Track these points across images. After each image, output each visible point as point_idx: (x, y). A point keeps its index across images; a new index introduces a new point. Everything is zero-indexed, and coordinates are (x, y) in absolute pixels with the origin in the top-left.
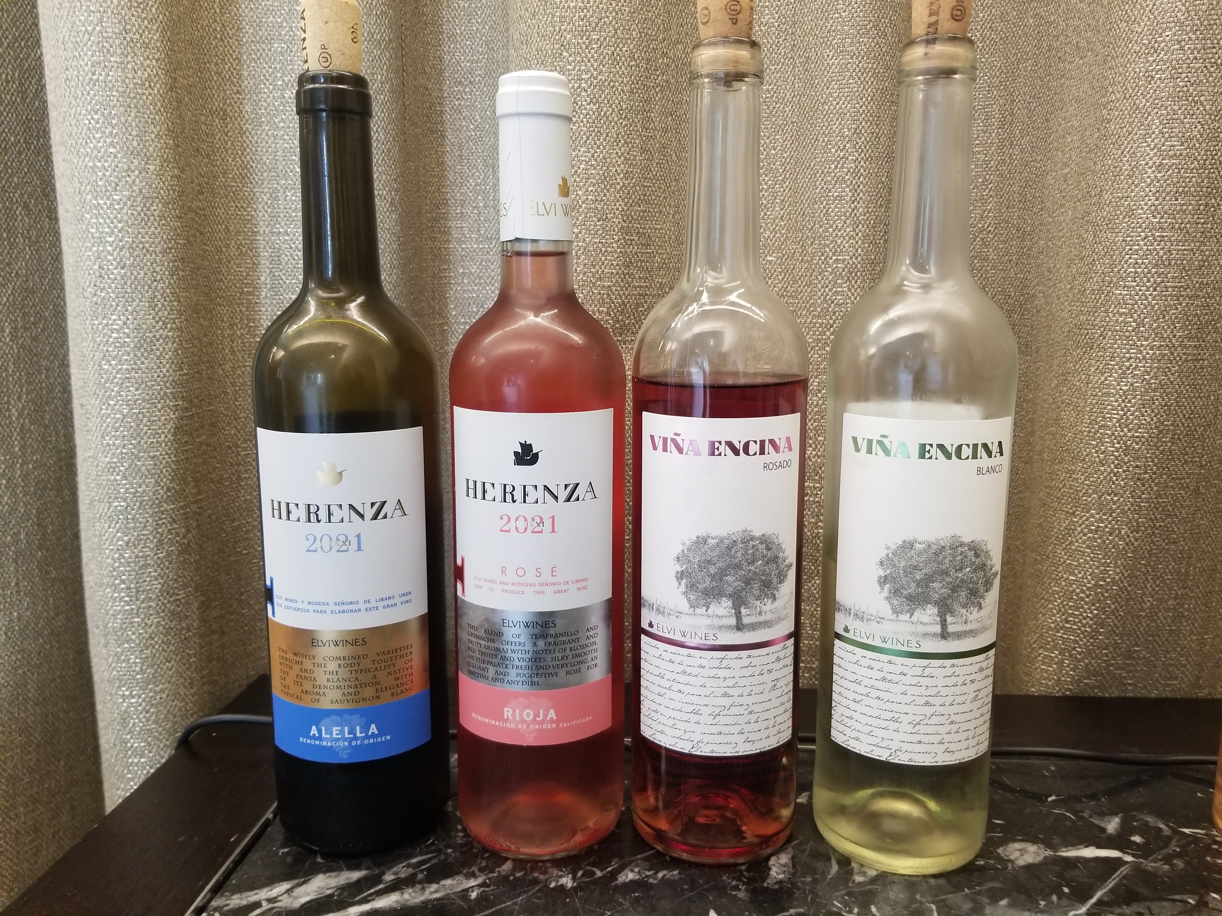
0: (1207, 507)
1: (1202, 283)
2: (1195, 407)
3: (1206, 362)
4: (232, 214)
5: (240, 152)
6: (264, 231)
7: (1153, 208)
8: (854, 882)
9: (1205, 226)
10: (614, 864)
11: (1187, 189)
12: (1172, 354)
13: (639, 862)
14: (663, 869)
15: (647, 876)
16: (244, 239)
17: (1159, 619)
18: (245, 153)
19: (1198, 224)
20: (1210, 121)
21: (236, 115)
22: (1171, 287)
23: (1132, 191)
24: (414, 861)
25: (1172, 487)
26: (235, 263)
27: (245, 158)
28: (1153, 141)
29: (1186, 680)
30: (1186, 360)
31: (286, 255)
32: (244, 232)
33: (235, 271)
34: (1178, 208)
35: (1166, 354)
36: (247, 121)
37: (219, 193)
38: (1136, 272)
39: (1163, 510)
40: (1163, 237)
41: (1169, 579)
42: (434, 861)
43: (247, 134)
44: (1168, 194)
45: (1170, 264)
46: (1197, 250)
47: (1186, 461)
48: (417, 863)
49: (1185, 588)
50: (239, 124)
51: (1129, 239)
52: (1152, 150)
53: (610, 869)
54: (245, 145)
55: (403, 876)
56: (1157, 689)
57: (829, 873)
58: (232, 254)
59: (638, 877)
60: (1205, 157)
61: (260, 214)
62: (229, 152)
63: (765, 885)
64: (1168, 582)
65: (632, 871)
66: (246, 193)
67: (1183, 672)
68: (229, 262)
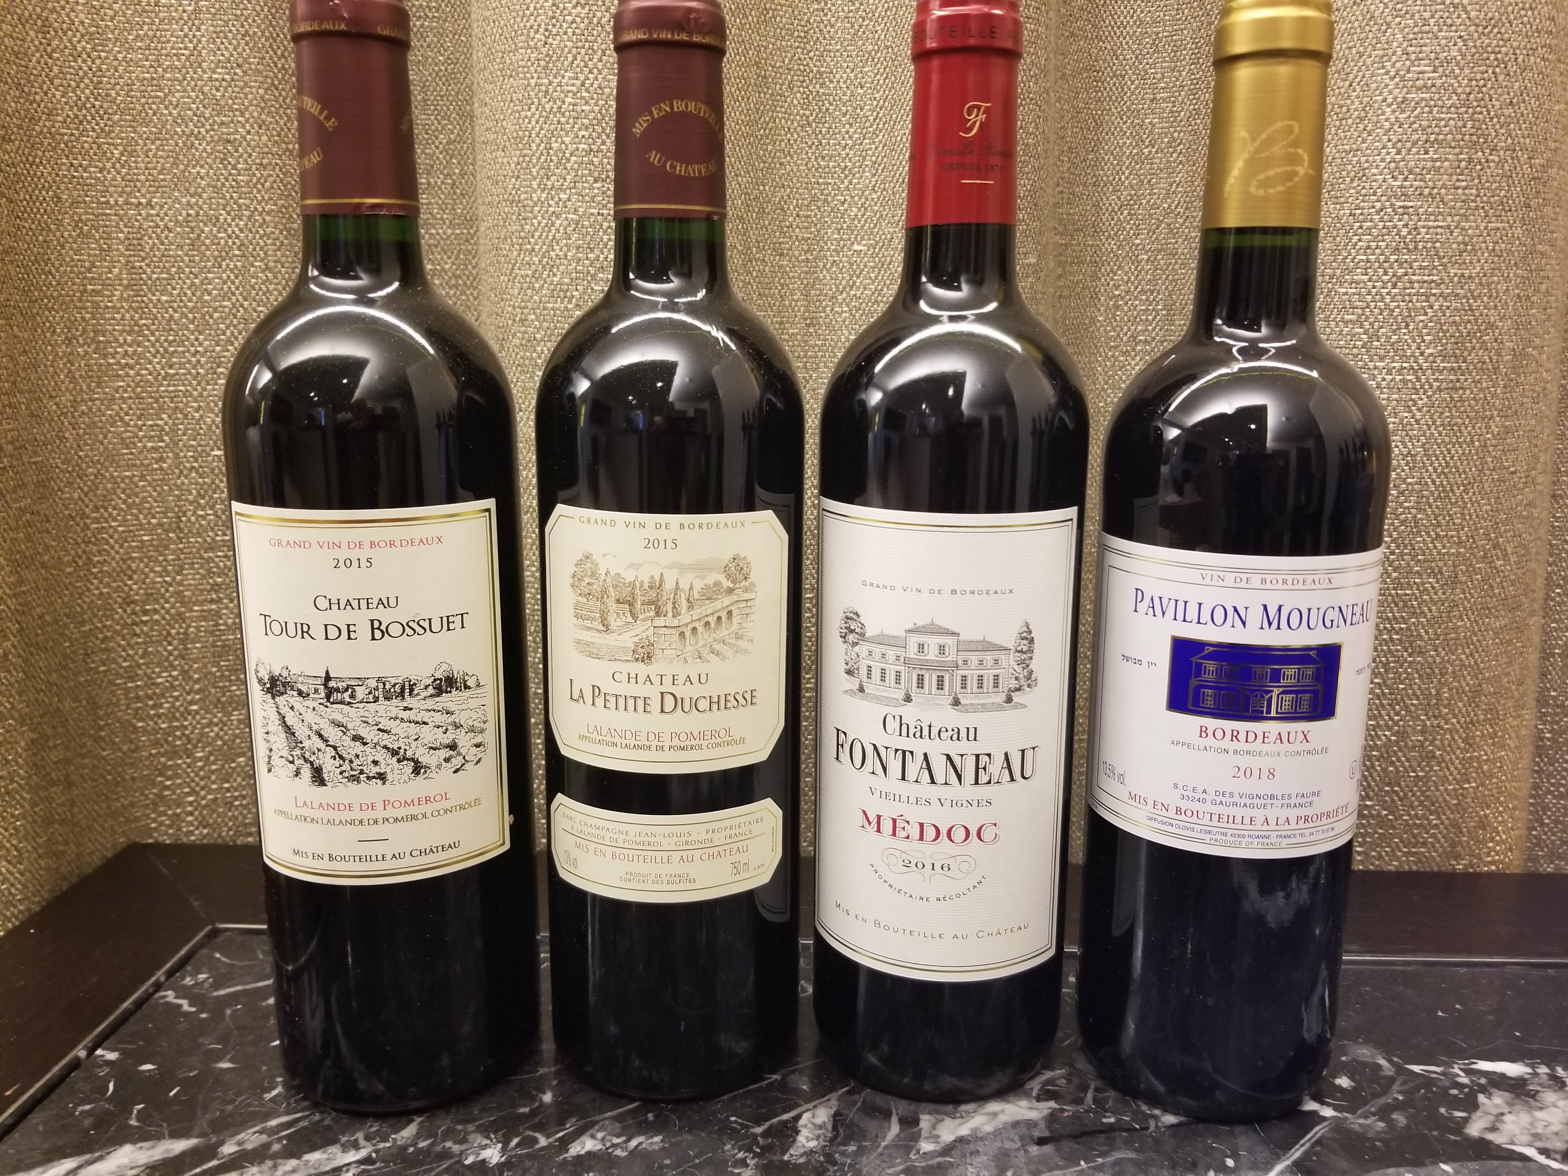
0: (1469, 602)
1: (1463, 275)
2: (1452, 458)
3: (1468, 392)
4: (65, 176)
5: (73, 84)
6: (116, 201)
7: (1393, 165)
8: (918, 1152)
9: (1467, 191)
10: (570, 1126)
11: (1441, 137)
12: (1418, 379)
13: (607, 1122)
14: (640, 1134)
15: (614, 1146)
16: (86, 213)
17: (1399, 760)
18: (82, 85)
19: (1457, 188)
20: (1476, 35)
21: (65, 26)
22: (1418, 282)
23: (1364, 141)
24: (273, 1123)
25: (1418, 572)
26: (71, 248)
27: (83, 92)
28: (1393, 66)
29: (1437, 845)
30: (1439, 389)
31: (150, 238)
32: (85, 202)
33: (72, 260)
34: (1429, 164)
35: (1410, 381)
36: (82, 36)
37: (41, 143)
38: (1368, 261)
39: (1405, 605)
40: (1408, 207)
41: (1412, 704)
42: (302, 1124)
43: (84, 56)
44: (1415, 143)
45: (1416, 248)
46: (1456, 227)
47: (1438, 535)
48: (277, 1126)
49: (1436, 718)
50: (70, 41)
51: (1359, 211)
52: (1392, 78)
53: (561, 1134)
54: (81, 73)
55: (249, 1146)
56: (1398, 859)
57: (884, 1138)
58: (66, 234)
59: (599, 1147)
60: (1468, 90)
61: (109, 177)
62: (57, 82)
63: (786, 1158)
64: (1413, 708)
65: (593, 1137)
66: (86, 145)
67: (1434, 836)
68: (63, 247)
